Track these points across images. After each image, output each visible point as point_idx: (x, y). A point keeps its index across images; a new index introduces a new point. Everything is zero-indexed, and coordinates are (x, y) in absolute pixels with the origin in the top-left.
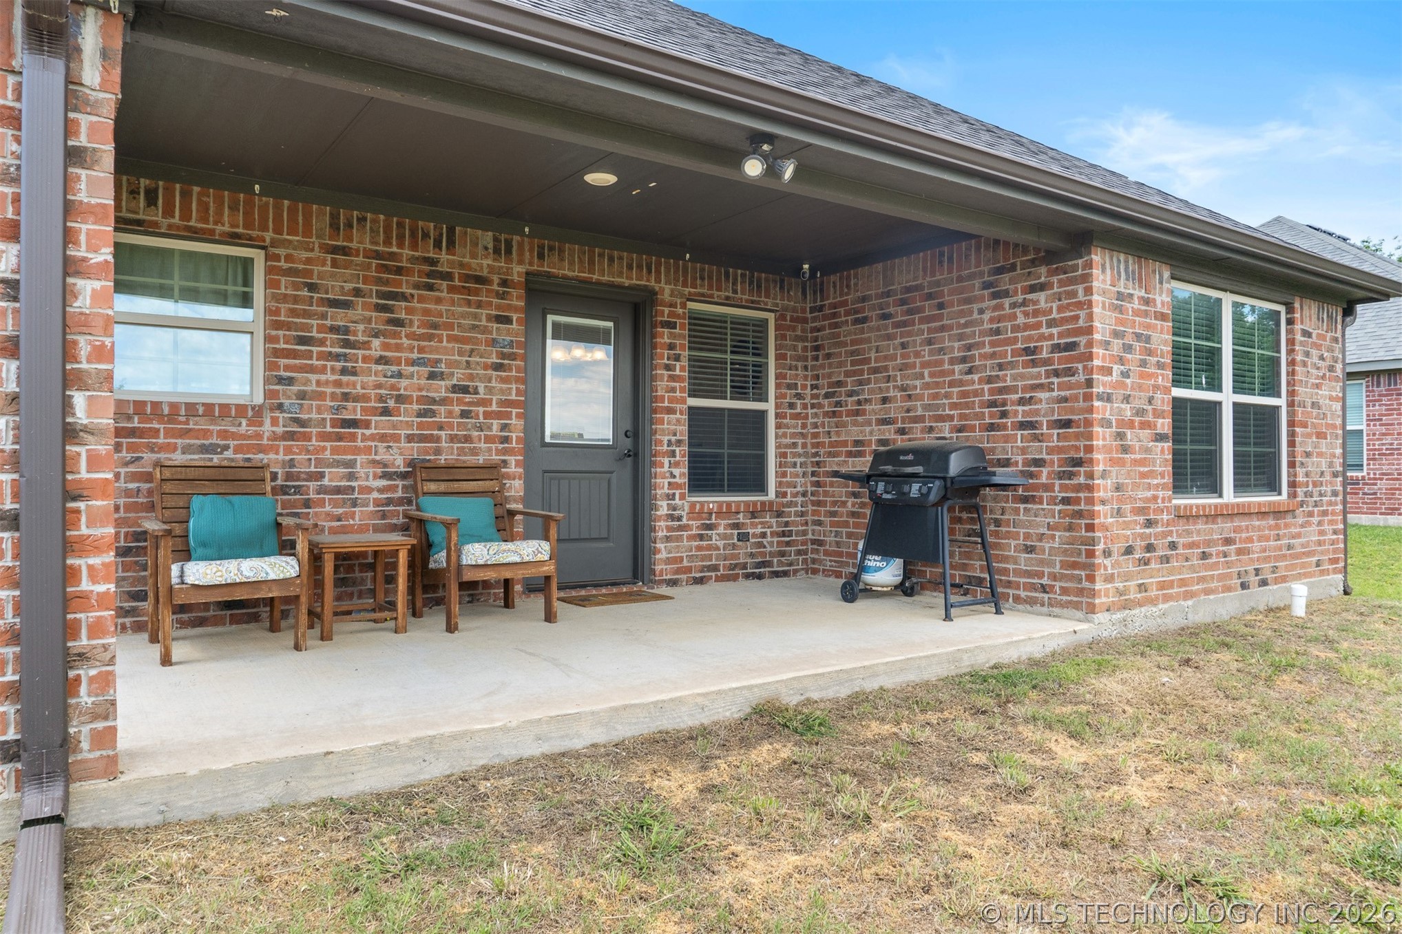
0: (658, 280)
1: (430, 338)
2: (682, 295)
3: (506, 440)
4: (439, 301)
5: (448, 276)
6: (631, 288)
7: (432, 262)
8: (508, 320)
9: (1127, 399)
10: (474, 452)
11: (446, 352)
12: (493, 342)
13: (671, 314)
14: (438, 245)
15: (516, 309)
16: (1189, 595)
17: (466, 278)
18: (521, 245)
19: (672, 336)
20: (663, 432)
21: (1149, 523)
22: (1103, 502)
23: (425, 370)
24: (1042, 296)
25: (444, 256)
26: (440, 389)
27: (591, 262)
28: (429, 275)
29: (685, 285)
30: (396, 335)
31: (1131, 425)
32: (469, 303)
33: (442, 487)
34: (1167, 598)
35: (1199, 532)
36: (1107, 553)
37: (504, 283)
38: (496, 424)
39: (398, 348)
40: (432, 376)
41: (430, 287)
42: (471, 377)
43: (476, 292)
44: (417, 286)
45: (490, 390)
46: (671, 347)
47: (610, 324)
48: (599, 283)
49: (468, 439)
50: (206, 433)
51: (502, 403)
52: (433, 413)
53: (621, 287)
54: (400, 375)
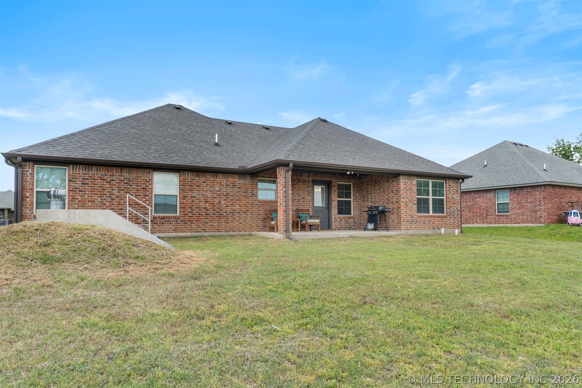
0: (332, 179)
1: (299, 190)
2: (336, 181)
3: (309, 206)
4: (300, 185)
5: (301, 181)
6: (328, 180)
7: (299, 179)
8: (309, 187)
9: (407, 198)
10: (305, 207)
11: (301, 192)
12: (307, 191)
13: (334, 184)
14: (300, 176)
15: (310, 185)
16: (420, 229)
17: (304, 181)
18: (311, 175)
19: (334, 188)
20: (333, 204)
21: (412, 217)
22: (403, 214)
23: (298, 195)
24: (394, 182)
25: (300, 178)
26: (300, 198)
27: (322, 177)
28: (299, 181)
29: (337, 179)
30: (294, 190)
31: (408, 202)
32: (304, 185)
33: (302, 212)
34: (416, 229)
35: (423, 219)
36: (404, 221)
37: (309, 181)
38: (308, 203)
39: (294, 192)
40: (299, 196)
41: (299, 183)
42: (304, 196)
43: (305, 183)
44: (297, 183)
45: (307, 198)
46: (335, 190)
47: (324, 186)
48: (323, 180)
49: (304, 205)
50: (271, 205)
51: (309, 200)
52: (299, 202)
53: (326, 180)
54: (295, 196)
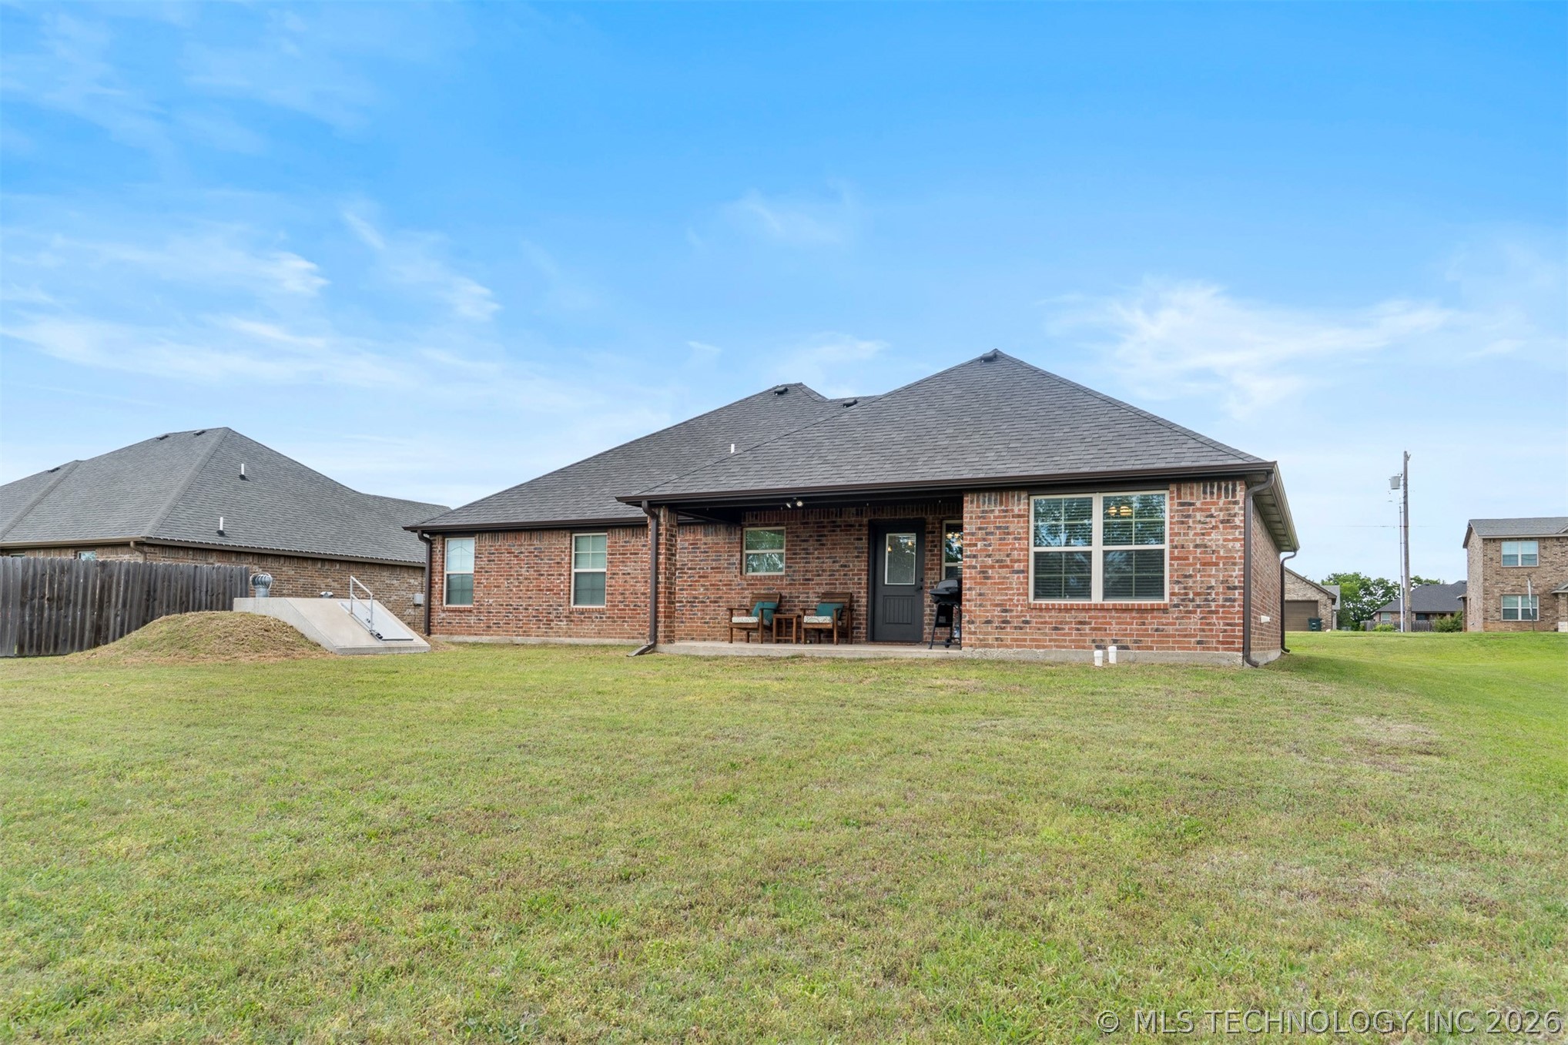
0: (926, 514)
1: (833, 549)
2: (938, 518)
3: (860, 584)
4: (836, 535)
5: (840, 526)
6: (914, 519)
7: (834, 522)
8: (861, 539)
9: (989, 556)
10: (848, 588)
11: (839, 553)
12: (856, 548)
13: (933, 528)
14: (836, 516)
15: (864, 535)
17: (845, 526)
18: (866, 511)
19: (932, 537)
20: (928, 579)
21: (1006, 611)
23: (831, 560)
25: (839, 519)
26: (837, 566)
27: (896, 511)
28: (833, 527)
29: (940, 514)
30: (823, 549)
31: (992, 567)
32: (847, 535)
33: (828, 600)
37: (860, 525)
38: (856, 578)
39: (823, 553)
40: (834, 562)
41: (834, 531)
42: (847, 562)
43: (850, 530)
44: (830, 531)
45: (854, 566)
46: (933, 542)
47: (888, 535)
48: (899, 519)
49: (846, 584)
50: (769, 584)
51: (858, 570)
52: (834, 575)
53: (909, 519)
54: (823, 562)
